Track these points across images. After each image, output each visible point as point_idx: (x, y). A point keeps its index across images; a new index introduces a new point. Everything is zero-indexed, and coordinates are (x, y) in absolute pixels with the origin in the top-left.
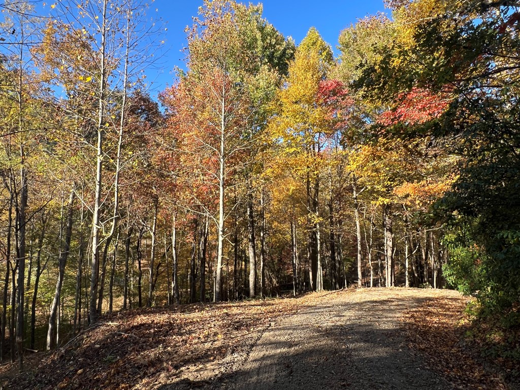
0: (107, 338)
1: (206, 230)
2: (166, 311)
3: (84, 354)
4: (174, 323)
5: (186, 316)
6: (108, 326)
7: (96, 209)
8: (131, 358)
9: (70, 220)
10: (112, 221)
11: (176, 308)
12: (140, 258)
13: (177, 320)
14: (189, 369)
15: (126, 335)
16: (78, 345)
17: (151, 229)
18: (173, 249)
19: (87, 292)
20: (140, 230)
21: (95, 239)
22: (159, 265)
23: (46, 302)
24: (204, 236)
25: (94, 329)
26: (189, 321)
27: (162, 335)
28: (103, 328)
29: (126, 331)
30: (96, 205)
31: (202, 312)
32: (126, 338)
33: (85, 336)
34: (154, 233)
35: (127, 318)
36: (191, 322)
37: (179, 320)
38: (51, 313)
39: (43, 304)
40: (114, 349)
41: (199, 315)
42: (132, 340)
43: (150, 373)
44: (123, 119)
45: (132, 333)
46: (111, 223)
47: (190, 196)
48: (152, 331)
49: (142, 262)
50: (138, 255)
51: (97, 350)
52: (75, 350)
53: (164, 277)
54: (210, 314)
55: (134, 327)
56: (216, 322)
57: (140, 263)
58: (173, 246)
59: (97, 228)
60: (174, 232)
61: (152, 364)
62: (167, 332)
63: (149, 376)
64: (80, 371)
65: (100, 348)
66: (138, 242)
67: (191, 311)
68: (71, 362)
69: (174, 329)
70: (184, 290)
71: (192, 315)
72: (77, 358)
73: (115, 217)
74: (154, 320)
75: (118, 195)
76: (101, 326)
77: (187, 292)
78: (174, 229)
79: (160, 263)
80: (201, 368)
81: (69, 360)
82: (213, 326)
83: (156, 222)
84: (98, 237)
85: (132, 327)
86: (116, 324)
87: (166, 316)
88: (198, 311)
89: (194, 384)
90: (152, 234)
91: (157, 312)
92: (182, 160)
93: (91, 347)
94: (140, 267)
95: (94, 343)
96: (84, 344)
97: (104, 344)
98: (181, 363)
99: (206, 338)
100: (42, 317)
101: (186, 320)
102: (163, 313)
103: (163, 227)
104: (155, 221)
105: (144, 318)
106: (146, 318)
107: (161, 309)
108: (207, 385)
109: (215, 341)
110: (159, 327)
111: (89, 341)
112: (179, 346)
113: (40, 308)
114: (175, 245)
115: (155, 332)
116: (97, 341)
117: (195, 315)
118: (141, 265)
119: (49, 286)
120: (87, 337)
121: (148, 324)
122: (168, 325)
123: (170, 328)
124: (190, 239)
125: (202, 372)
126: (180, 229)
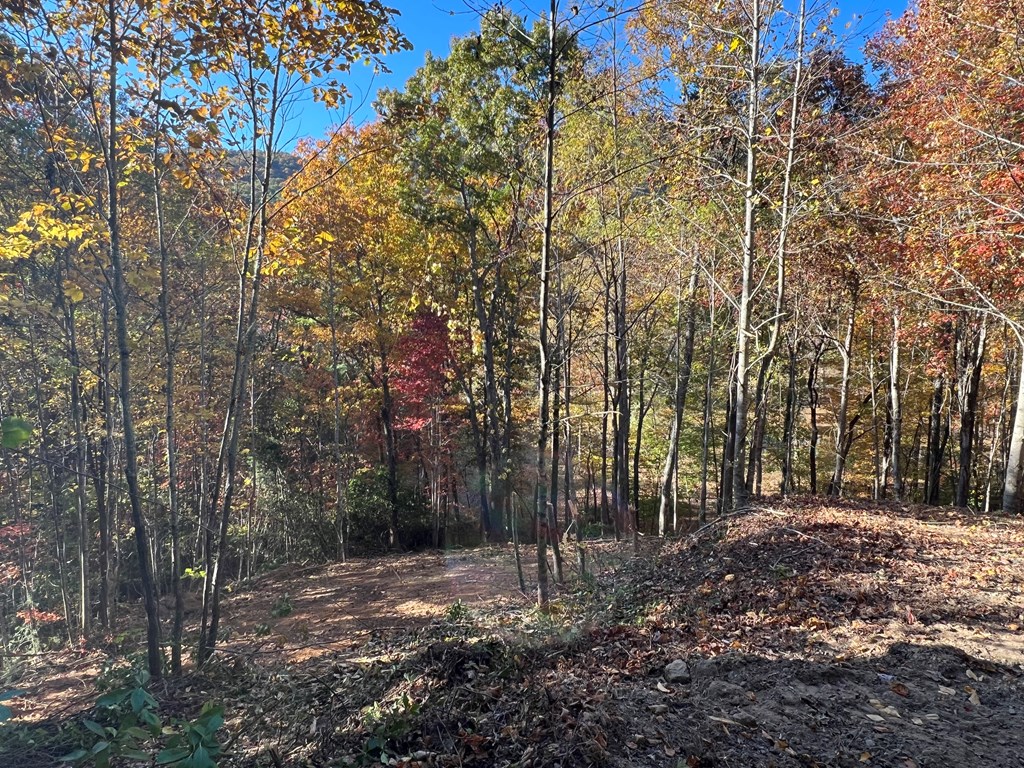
0: (771, 535)
1: (980, 350)
2: (883, 510)
3: (731, 550)
4: (905, 537)
5: (931, 527)
6: (768, 515)
7: (745, 300)
8: (821, 579)
9: (692, 325)
10: (772, 323)
11: (905, 509)
12: (814, 402)
13: (910, 532)
14: (954, 631)
15: (805, 537)
16: (719, 535)
17: (842, 345)
18: (893, 387)
19: (715, 454)
20: (816, 348)
21: (742, 357)
22: (855, 420)
23: (653, 462)
24: (974, 364)
25: (743, 515)
26: (942, 539)
27: (879, 552)
28: (758, 516)
29: (805, 530)
30: (745, 293)
31: (973, 527)
32: (805, 543)
33: (730, 524)
34: (849, 353)
35: (803, 508)
36: (945, 543)
37: (915, 532)
38: (664, 479)
39: (650, 463)
40: (785, 556)
41: (966, 534)
42: (818, 549)
43: (866, 614)
44: (797, 115)
45: (816, 536)
46: (771, 328)
47: (943, 269)
48: (857, 540)
49: (818, 411)
50: (811, 397)
51: (754, 552)
52: (716, 541)
53: (864, 446)
54: (995, 536)
55: (817, 526)
56: (1014, 555)
57: (813, 413)
58: (893, 381)
59: (746, 336)
60: (896, 352)
61: (865, 598)
62: (891, 550)
63: (864, 620)
64: (729, 577)
65: (759, 548)
66: (812, 370)
67: (941, 520)
68: (711, 560)
69: (905, 548)
70: (909, 480)
71: (947, 529)
72: (720, 555)
73: (778, 315)
74: (858, 523)
75: (784, 272)
76: (755, 511)
77: (916, 485)
78: (896, 345)
79: (857, 417)
80: (987, 638)
81: (707, 556)
82: (1005, 562)
83: (853, 330)
84: (748, 353)
85: (815, 525)
86: (783, 514)
87: (885, 519)
88: (962, 525)
89: (974, 662)
90: (844, 355)
91: (863, 509)
92: (923, 187)
93: (742, 544)
94: (814, 421)
95: (748, 537)
96: (729, 537)
97: (764, 543)
98: (934, 615)
99: (992, 583)
100: (648, 484)
101: (932, 536)
102: (878, 513)
103: (870, 341)
104: (850, 327)
105: (837, 514)
106: (840, 514)
107: (872, 505)
108: (1008, 674)
109: (1016, 594)
110: (870, 537)
111: (737, 533)
112: (923, 582)
113: (645, 470)
114: (898, 381)
115: (864, 544)
116: (751, 536)
117: (955, 531)
118: (817, 417)
119: (658, 437)
120: (733, 526)
121: (846, 526)
122: (891, 537)
123: (897, 544)
124: (935, 366)
125: (991, 648)
126: (912, 345)
